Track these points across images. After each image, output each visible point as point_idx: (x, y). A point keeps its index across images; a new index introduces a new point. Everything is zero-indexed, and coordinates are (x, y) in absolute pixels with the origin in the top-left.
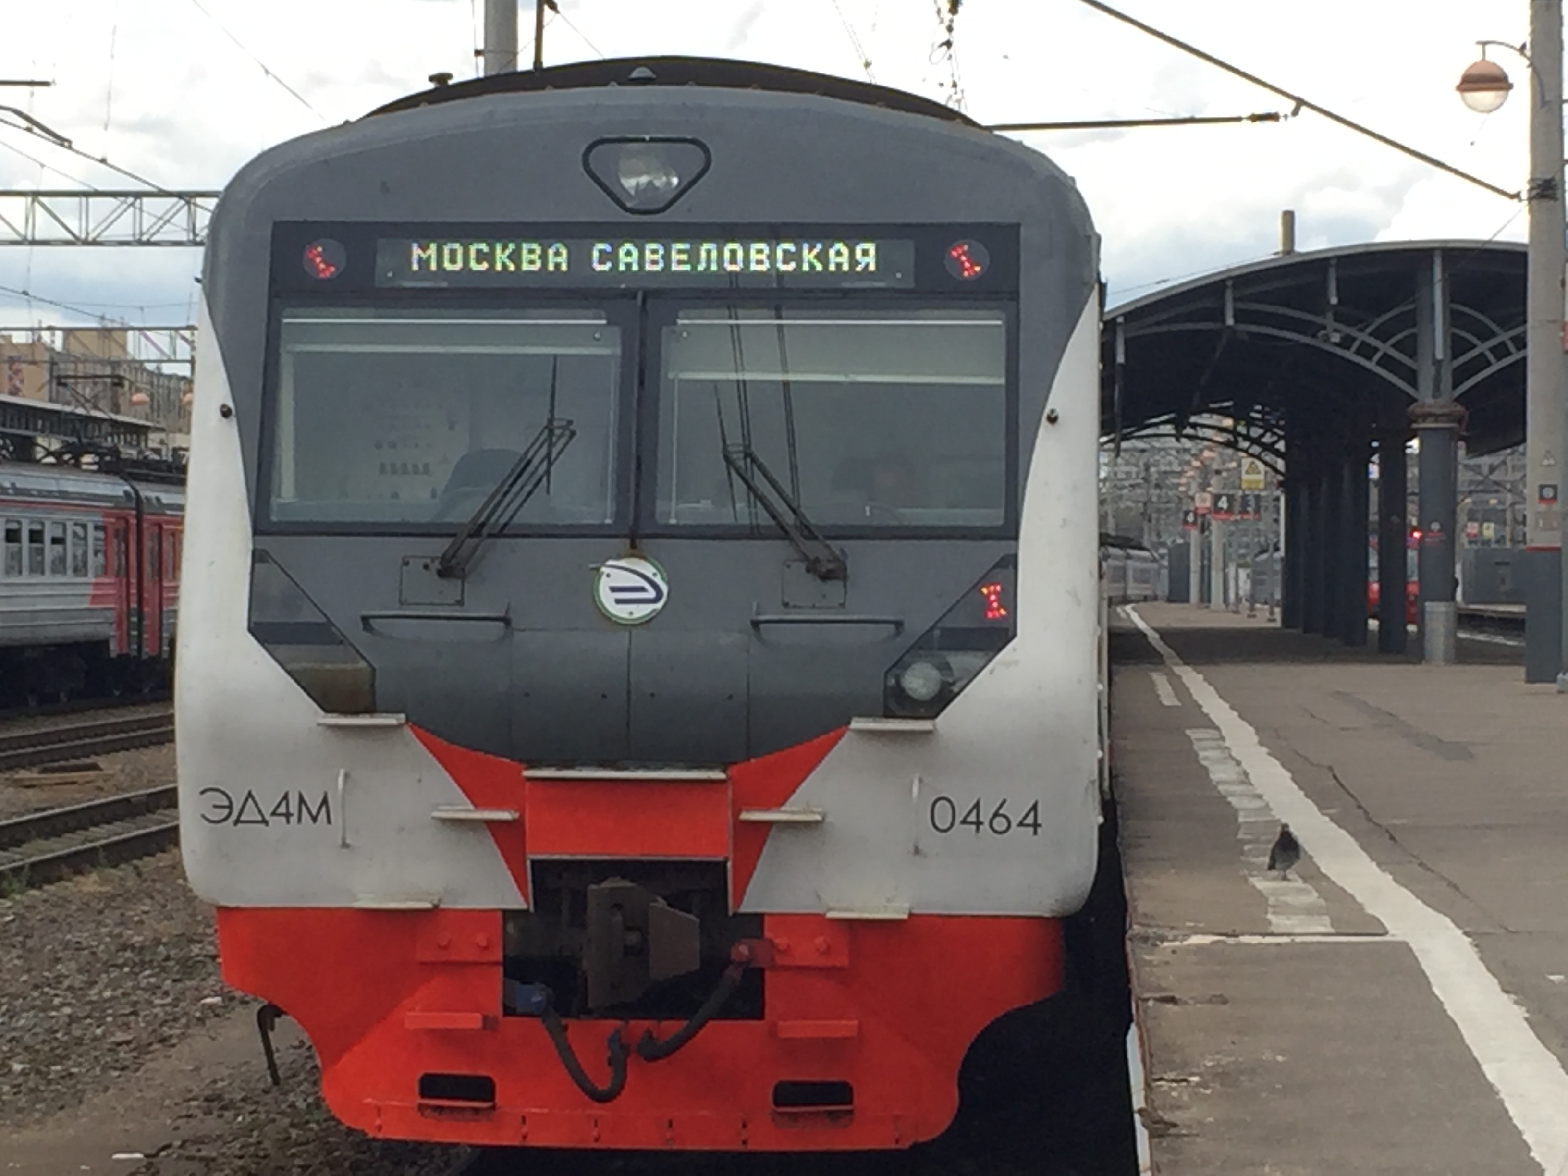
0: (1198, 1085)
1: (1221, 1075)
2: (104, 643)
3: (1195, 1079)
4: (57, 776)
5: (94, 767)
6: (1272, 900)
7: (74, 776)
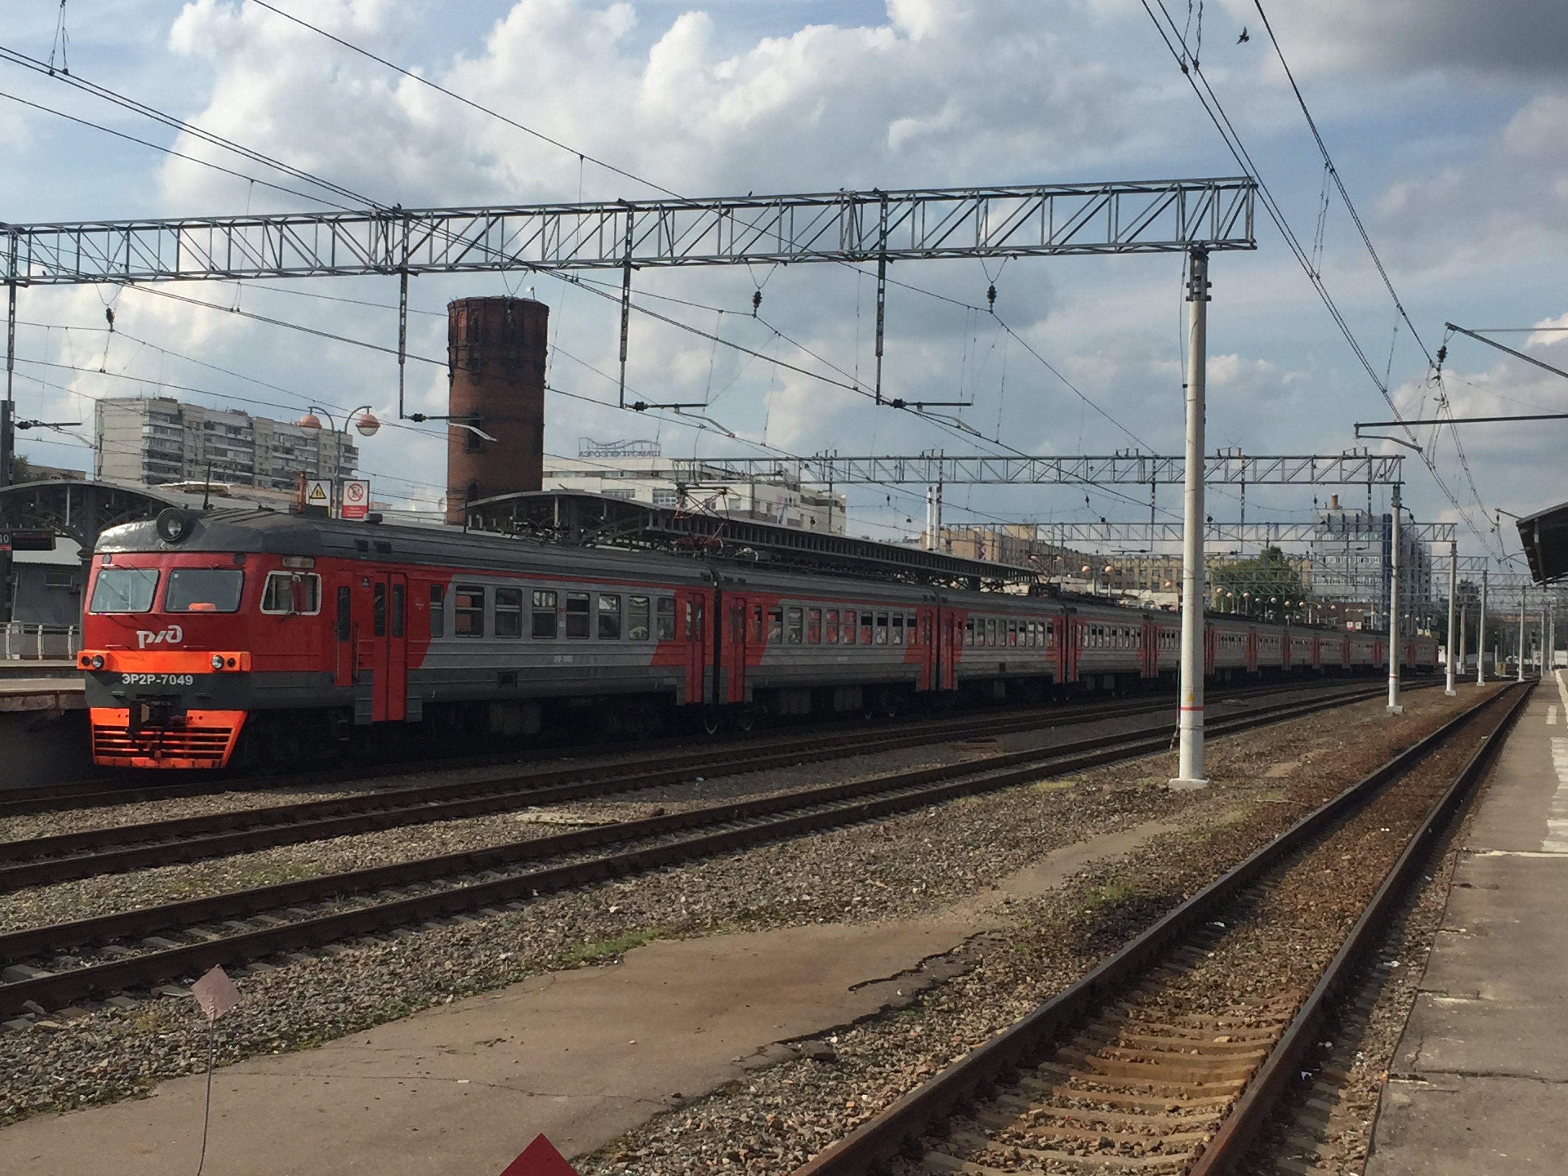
0: (1464, 934)
1: (1479, 930)
2: (1050, 677)
3: (1463, 930)
4: (975, 744)
5: (994, 741)
6: (1551, 833)
7: (984, 744)
